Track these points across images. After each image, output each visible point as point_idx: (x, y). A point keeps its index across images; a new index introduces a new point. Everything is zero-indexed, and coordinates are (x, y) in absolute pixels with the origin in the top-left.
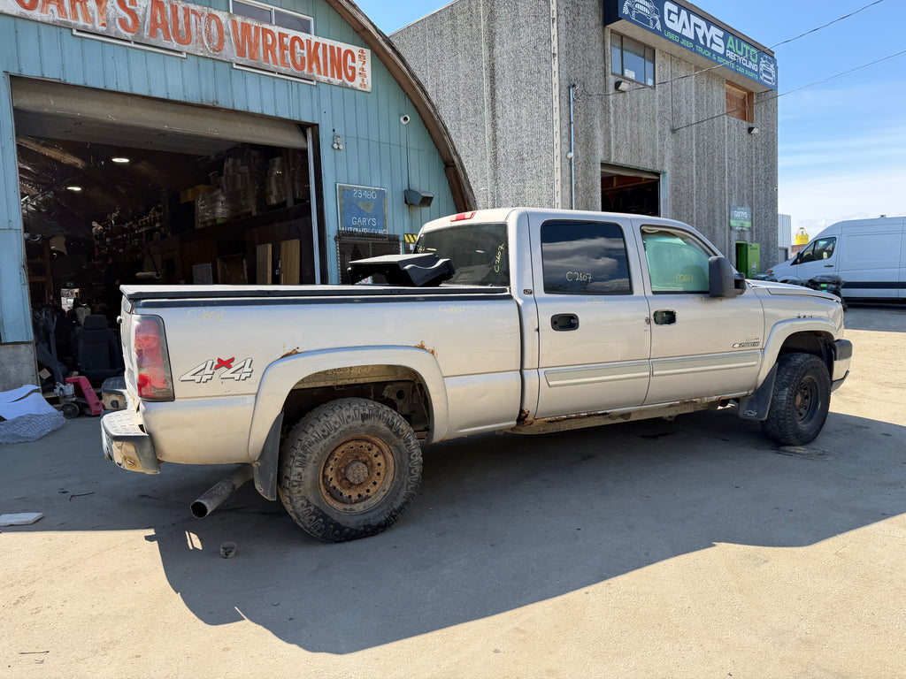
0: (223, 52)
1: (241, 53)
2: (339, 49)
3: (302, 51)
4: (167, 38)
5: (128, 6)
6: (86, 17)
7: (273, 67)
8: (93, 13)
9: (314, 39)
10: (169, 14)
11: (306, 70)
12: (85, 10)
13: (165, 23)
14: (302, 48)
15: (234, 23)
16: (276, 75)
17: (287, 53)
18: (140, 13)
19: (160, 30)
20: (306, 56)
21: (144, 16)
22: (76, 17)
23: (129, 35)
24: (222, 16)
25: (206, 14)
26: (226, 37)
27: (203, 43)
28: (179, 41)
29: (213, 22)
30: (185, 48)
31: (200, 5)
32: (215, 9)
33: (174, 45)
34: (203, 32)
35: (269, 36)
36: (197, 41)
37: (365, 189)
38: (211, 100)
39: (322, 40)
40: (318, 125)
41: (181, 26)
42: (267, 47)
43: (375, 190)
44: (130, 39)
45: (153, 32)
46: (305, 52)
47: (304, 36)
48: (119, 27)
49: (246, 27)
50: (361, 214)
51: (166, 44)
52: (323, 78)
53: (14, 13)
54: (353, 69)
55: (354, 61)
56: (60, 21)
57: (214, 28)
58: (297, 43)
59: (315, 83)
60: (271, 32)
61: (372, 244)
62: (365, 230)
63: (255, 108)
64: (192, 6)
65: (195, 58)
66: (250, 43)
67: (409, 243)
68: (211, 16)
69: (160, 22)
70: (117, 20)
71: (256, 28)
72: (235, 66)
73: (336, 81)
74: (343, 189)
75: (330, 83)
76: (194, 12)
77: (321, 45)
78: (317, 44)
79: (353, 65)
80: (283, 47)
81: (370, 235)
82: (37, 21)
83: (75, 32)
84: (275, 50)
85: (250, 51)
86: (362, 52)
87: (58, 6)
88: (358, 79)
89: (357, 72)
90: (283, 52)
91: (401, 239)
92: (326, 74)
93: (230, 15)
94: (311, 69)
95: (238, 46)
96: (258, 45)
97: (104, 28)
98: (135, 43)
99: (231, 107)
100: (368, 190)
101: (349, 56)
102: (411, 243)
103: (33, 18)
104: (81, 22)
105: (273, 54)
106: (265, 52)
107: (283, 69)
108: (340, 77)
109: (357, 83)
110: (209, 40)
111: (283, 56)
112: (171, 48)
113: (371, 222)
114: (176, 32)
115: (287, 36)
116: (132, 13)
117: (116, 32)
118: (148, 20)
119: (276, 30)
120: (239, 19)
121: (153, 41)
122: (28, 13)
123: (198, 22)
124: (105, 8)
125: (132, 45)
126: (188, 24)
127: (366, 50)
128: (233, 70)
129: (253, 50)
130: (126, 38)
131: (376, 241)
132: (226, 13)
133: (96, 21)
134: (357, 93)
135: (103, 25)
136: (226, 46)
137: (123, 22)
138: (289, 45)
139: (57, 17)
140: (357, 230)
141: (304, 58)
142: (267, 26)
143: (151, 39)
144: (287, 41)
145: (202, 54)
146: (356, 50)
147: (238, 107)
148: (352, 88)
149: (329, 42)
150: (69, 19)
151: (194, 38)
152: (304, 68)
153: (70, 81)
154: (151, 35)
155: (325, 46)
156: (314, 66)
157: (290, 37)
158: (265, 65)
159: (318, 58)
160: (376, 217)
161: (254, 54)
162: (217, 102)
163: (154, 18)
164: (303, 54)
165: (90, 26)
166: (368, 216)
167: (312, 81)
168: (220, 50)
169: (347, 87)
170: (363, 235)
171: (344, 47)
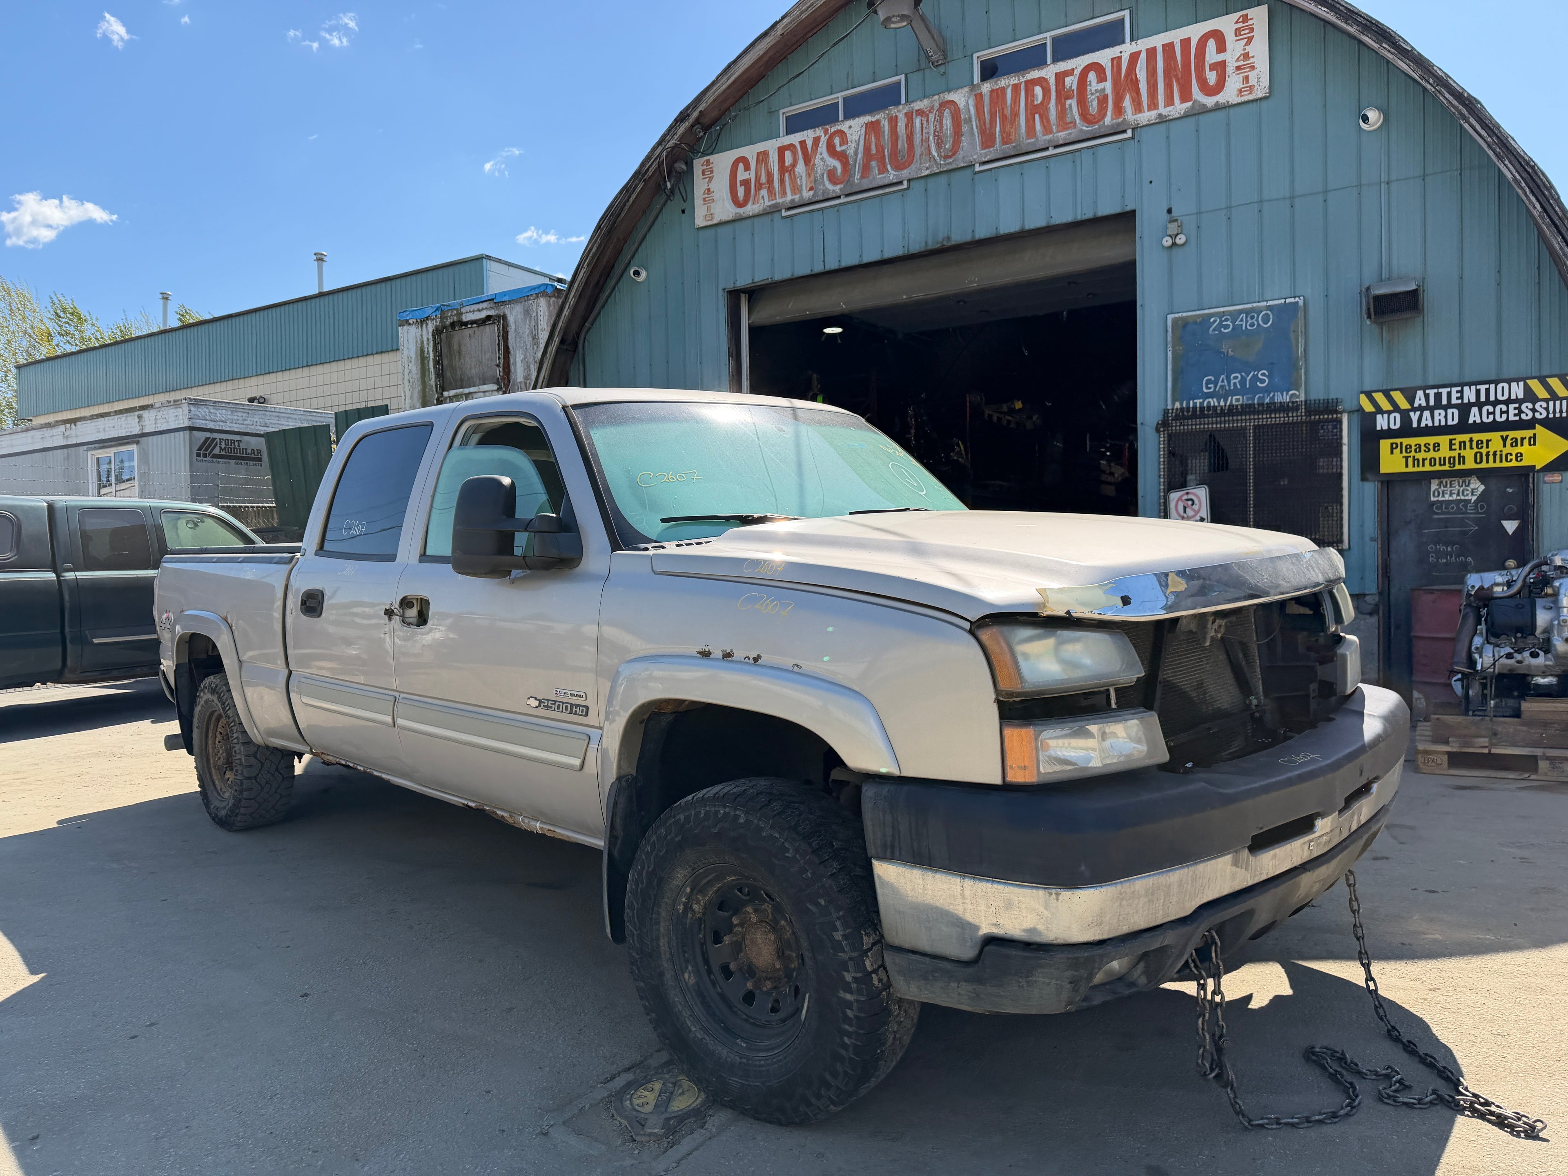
0: (960, 154)
1: (988, 140)
2: (1186, 42)
3: (1100, 86)
4: (883, 170)
5: (839, 149)
6: (796, 189)
7: (1042, 139)
8: (801, 180)
9: (1126, 49)
10: (886, 133)
11: (1108, 120)
12: (793, 179)
13: (880, 148)
14: (1102, 78)
15: (979, 97)
16: (1052, 151)
17: (1072, 103)
18: (850, 152)
19: (874, 163)
20: (1109, 90)
21: (856, 153)
22: (784, 193)
23: (837, 188)
24: (960, 97)
25: (937, 105)
26: (965, 128)
27: (930, 153)
28: (898, 167)
29: (947, 113)
30: (905, 174)
31: (928, 97)
32: (949, 91)
33: (892, 175)
34: (931, 138)
35: (1038, 90)
36: (921, 155)
37: (1240, 312)
38: (940, 237)
39: (1143, 45)
40: (1133, 213)
41: (902, 143)
42: (1033, 110)
43: (1269, 308)
44: (839, 194)
45: (866, 169)
46: (1108, 86)
47: (1104, 57)
48: (827, 183)
49: (998, 95)
50: (1229, 366)
51: (880, 179)
52: (1147, 116)
53: (730, 218)
54: (1220, 67)
55: (1221, 47)
56: (770, 206)
57: (947, 122)
58: (1092, 76)
59: (1129, 133)
60: (1042, 81)
61: (1255, 427)
62: (1236, 400)
63: (1009, 225)
64: (918, 105)
65: (922, 181)
66: (1004, 118)
67: (1373, 416)
68: (944, 104)
69: (874, 151)
70: (825, 176)
71: (1016, 88)
72: (978, 168)
73: (1179, 108)
74: (1182, 326)
75: (1163, 120)
76: (920, 113)
77: (1143, 55)
78: (1135, 57)
79: (1220, 57)
80: (1063, 94)
81: (1248, 410)
82: (749, 217)
83: (784, 213)
84: (1047, 109)
85: (1003, 131)
86: (1245, 18)
87: (769, 188)
88: (1234, 83)
89: (1230, 69)
90: (1063, 105)
91: (1348, 404)
92: (1153, 105)
93: (973, 87)
94: (1119, 110)
95: (982, 132)
96: (1016, 114)
97: (811, 193)
98: (847, 195)
99: (968, 238)
100: (1247, 312)
101: (1211, 44)
102: (1379, 410)
103: (745, 215)
104: (789, 197)
105: (1045, 118)
106: (1030, 121)
107: (1062, 136)
108: (1186, 96)
109: (1230, 94)
110: (939, 146)
111: (1062, 112)
112: (886, 182)
113: (1255, 378)
114: (894, 153)
115: (1070, 72)
116: (842, 157)
117: (826, 191)
118: (860, 156)
119: (1049, 72)
120: (986, 87)
121: (866, 184)
122: (741, 211)
123: (925, 125)
124: (814, 165)
125: (843, 200)
126: (910, 137)
127: (1251, 12)
128: (977, 176)
129: (1007, 129)
130: (834, 195)
131: (1265, 419)
132: (966, 89)
133: (804, 187)
134: (1232, 111)
135: (811, 189)
136: (965, 142)
137: (831, 174)
138: (1074, 87)
139: (768, 203)
140: (1213, 402)
141: (1106, 97)
142: (1035, 74)
143: (865, 181)
144: (1071, 82)
145: (927, 172)
146: (1226, 24)
147: (982, 233)
148: (1218, 108)
149: (1158, 41)
150: (779, 200)
151: (918, 151)
152: (1105, 114)
153: (778, 277)
154: (862, 177)
155: (1151, 53)
156: (1127, 103)
157: (1077, 72)
158: (1028, 143)
159: (1136, 82)
160: (1271, 367)
161: (1009, 134)
162: (949, 238)
163: (867, 149)
164: (1104, 89)
165: (797, 197)
166: (1247, 367)
167: (1124, 131)
168: (954, 154)
169: (1204, 111)
170: (1232, 411)
171: (1195, 32)
